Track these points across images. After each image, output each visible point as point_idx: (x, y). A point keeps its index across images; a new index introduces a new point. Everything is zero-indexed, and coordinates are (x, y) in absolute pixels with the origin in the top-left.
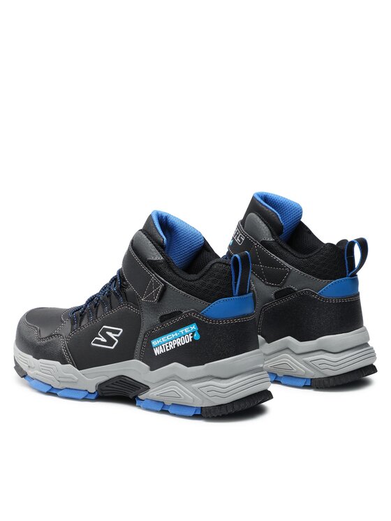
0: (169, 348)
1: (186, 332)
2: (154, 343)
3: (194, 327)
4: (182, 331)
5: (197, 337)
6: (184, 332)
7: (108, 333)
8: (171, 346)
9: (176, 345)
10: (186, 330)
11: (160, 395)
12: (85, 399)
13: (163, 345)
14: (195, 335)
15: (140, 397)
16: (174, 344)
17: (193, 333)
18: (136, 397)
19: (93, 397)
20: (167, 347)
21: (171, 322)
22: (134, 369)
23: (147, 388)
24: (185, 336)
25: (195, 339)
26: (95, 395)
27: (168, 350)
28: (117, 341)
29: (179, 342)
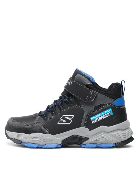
0: (99, 120)
1: (107, 112)
2: (92, 118)
3: (110, 110)
4: (105, 112)
5: (112, 114)
6: (106, 112)
7: (66, 118)
8: (100, 119)
9: (103, 118)
10: (107, 111)
11: (96, 140)
12: (57, 148)
13: (96, 119)
14: (111, 113)
15: (83, 143)
16: (102, 118)
17: (110, 112)
18: (81, 143)
19: (60, 146)
20: (98, 119)
21: (99, 109)
22: (81, 131)
23: (88, 139)
24: (106, 114)
25: (111, 115)
26: (61, 145)
27: (98, 121)
28: (72, 120)
29: (104, 117)
